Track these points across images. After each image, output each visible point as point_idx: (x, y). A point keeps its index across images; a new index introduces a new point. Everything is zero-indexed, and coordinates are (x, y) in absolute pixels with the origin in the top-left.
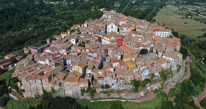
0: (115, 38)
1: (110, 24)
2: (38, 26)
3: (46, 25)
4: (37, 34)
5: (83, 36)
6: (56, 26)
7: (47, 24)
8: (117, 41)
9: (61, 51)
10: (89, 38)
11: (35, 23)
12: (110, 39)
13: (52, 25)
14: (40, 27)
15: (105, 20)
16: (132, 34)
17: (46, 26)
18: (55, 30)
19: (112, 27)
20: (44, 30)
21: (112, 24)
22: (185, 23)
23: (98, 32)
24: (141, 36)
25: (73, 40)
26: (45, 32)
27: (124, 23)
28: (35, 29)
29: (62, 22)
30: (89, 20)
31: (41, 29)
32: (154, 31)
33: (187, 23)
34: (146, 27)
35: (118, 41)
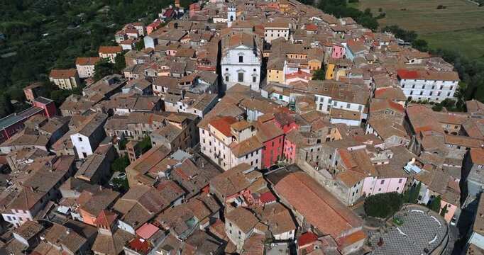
0: (255, 133)
1: (233, 49)
2: (21, 26)
3: (46, 22)
4: (15, 53)
5: (126, 111)
6: (80, 22)
7: (53, 16)
8: (264, 148)
9: (11, 216)
10: (147, 125)
11: (12, 16)
12: (233, 137)
13: (66, 20)
14: (25, 29)
15: (215, 20)
16: (319, 97)
17: (48, 25)
18: (73, 39)
19: (241, 59)
20: (39, 37)
21: (242, 47)
22: (440, 7)
23: (187, 88)
24: (354, 107)
25: (81, 139)
26: (41, 48)
27: (282, 34)
28: (10, 36)
29: (100, 8)
30: (171, 7)
31: (29, 35)
32: (399, 79)
33: (444, 8)
34: (362, 56)
35: (269, 146)
